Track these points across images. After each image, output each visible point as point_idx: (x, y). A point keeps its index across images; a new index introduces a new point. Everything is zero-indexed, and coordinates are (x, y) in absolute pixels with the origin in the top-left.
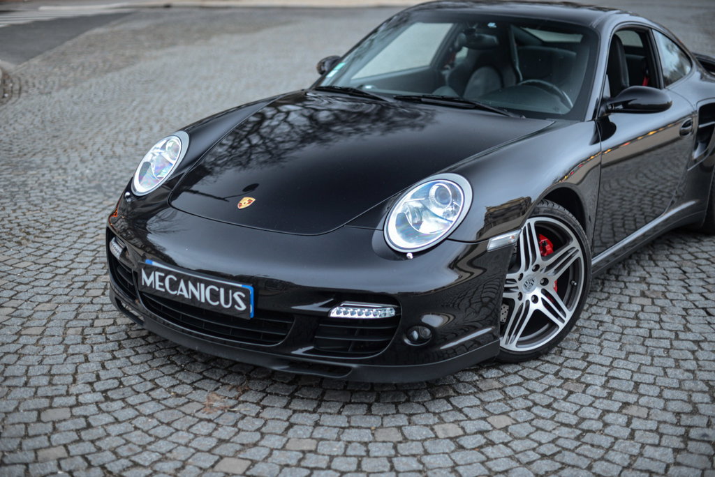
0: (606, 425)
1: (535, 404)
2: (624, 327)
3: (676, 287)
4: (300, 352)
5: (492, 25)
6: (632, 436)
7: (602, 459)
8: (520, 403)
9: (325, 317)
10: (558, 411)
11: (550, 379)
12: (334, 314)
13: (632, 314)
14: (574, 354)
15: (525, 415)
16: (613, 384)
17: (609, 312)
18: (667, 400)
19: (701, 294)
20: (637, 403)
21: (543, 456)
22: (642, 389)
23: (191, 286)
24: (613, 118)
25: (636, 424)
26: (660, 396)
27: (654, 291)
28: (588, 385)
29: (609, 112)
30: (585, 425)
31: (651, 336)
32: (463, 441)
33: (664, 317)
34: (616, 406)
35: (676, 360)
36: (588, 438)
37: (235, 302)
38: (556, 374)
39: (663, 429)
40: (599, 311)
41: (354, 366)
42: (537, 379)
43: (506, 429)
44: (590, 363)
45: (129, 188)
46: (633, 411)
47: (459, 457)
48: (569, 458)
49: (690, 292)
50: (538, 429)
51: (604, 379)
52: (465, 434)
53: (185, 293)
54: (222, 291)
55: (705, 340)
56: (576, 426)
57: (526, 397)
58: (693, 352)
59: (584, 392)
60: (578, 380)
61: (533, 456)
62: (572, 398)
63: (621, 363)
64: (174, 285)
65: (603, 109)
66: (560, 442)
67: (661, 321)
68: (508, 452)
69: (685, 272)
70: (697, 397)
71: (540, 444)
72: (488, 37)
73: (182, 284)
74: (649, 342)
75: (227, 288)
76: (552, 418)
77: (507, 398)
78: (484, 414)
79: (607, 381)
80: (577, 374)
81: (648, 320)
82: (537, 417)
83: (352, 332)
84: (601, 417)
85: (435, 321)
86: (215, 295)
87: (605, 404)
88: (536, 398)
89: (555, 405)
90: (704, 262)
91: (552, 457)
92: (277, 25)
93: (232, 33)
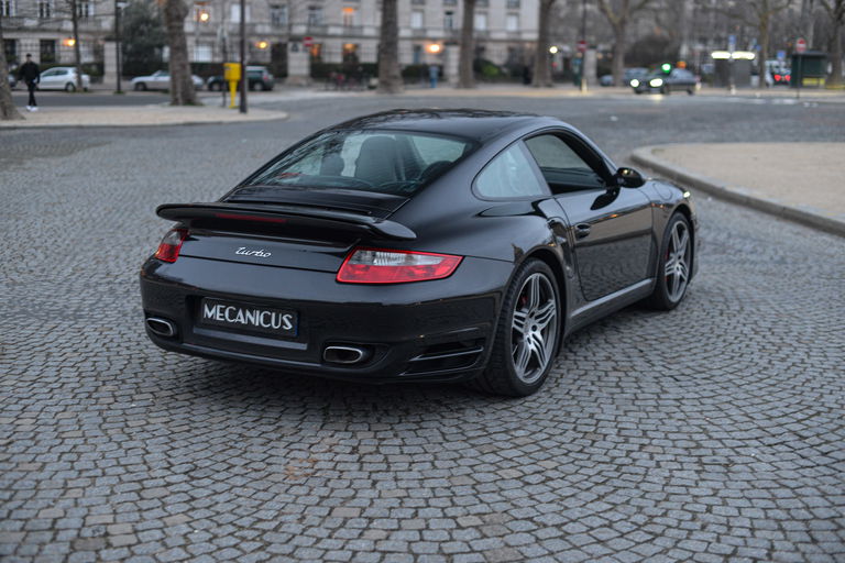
0: (634, 460)
1: (570, 451)
2: (613, 394)
3: (639, 362)
6: (658, 465)
7: (644, 481)
8: (556, 451)
10: (591, 455)
11: (571, 434)
13: (614, 384)
14: (581, 415)
15: (565, 460)
16: (623, 433)
17: (593, 384)
18: (673, 441)
19: (663, 366)
20: (650, 444)
21: (597, 484)
22: (650, 434)
25: (657, 457)
26: (667, 438)
27: (623, 367)
28: (605, 435)
30: (618, 461)
31: (637, 399)
32: (527, 479)
33: (641, 385)
34: (636, 447)
35: (667, 414)
36: (624, 469)
38: (575, 429)
39: (679, 458)
40: (585, 383)
42: (561, 434)
43: (556, 469)
44: (598, 421)
46: (650, 449)
47: (529, 489)
48: (618, 483)
49: (653, 365)
50: (582, 467)
51: (616, 430)
52: (525, 475)
55: (683, 398)
56: (611, 462)
57: (559, 447)
58: (678, 407)
59: (604, 440)
60: (595, 432)
61: (589, 485)
62: (596, 444)
63: (624, 419)
66: (604, 473)
67: (639, 388)
68: (567, 483)
69: (641, 351)
70: (696, 437)
71: (590, 477)
74: (637, 403)
76: (589, 459)
77: (543, 449)
78: (532, 461)
79: (619, 431)
80: (593, 429)
81: (630, 388)
82: (576, 459)
84: (627, 456)
87: (626, 447)
88: (569, 447)
89: (586, 450)
90: (654, 342)
91: (603, 483)
92: (89, 146)
93: (43, 156)
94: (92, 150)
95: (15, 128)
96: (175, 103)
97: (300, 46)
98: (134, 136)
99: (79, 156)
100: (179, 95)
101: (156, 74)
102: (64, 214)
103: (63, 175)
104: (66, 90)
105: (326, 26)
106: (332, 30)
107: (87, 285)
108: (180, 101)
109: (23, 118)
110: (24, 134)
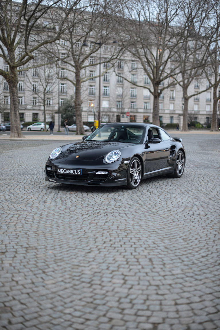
4: (90, 181)
5: (123, 127)
9: (95, 174)
12: (97, 173)
17: (149, 185)
23: (69, 171)
24: (149, 145)
27: (160, 184)
29: (148, 143)
37: (78, 172)
41: (101, 183)
45: (50, 157)
53: (68, 173)
54: (75, 171)
64: (65, 171)
65: (147, 143)
72: (122, 129)
73: (67, 171)
75: (76, 170)
83: (100, 177)
85: (115, 174)
86: (74, 172)
92: (44, 144)
93: (30, 146)
94: (45, 145)
95: (22, 140)
96: (77, 134)
97: (125, 116)
98: (60, 142)
99: (41, 147)
100: (78, 132)
101: (72, 125)
102: (33, 158)
103: (35, 151)
104: (41, 131)
105: (137, 109)
106: (140, 110)
107: (37, 170)
108: (79, 134)
109: (24, 137)
110: (24, 142)
